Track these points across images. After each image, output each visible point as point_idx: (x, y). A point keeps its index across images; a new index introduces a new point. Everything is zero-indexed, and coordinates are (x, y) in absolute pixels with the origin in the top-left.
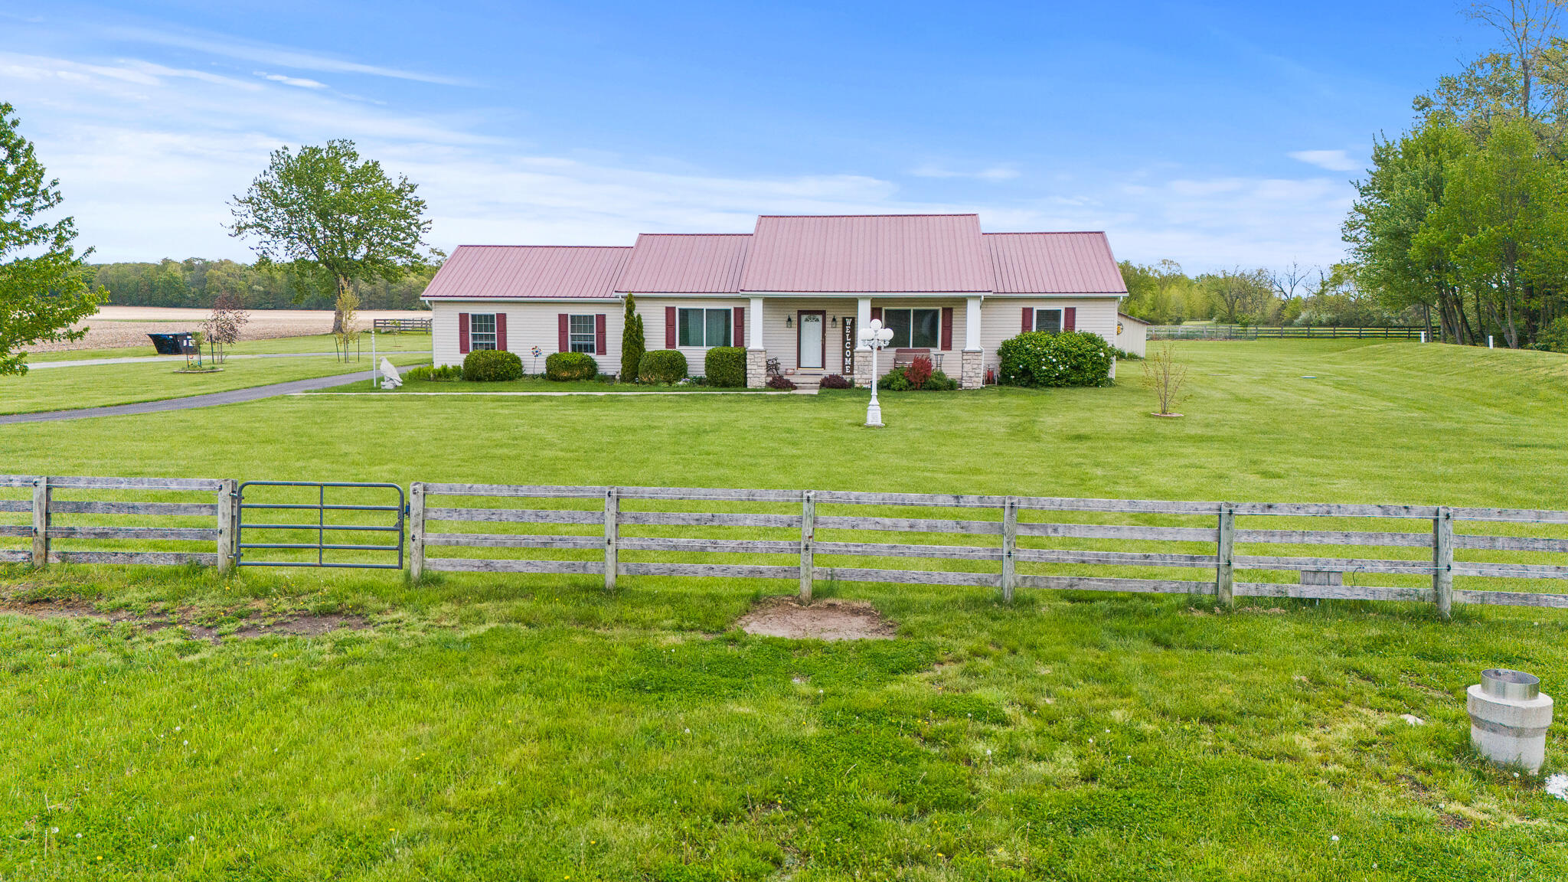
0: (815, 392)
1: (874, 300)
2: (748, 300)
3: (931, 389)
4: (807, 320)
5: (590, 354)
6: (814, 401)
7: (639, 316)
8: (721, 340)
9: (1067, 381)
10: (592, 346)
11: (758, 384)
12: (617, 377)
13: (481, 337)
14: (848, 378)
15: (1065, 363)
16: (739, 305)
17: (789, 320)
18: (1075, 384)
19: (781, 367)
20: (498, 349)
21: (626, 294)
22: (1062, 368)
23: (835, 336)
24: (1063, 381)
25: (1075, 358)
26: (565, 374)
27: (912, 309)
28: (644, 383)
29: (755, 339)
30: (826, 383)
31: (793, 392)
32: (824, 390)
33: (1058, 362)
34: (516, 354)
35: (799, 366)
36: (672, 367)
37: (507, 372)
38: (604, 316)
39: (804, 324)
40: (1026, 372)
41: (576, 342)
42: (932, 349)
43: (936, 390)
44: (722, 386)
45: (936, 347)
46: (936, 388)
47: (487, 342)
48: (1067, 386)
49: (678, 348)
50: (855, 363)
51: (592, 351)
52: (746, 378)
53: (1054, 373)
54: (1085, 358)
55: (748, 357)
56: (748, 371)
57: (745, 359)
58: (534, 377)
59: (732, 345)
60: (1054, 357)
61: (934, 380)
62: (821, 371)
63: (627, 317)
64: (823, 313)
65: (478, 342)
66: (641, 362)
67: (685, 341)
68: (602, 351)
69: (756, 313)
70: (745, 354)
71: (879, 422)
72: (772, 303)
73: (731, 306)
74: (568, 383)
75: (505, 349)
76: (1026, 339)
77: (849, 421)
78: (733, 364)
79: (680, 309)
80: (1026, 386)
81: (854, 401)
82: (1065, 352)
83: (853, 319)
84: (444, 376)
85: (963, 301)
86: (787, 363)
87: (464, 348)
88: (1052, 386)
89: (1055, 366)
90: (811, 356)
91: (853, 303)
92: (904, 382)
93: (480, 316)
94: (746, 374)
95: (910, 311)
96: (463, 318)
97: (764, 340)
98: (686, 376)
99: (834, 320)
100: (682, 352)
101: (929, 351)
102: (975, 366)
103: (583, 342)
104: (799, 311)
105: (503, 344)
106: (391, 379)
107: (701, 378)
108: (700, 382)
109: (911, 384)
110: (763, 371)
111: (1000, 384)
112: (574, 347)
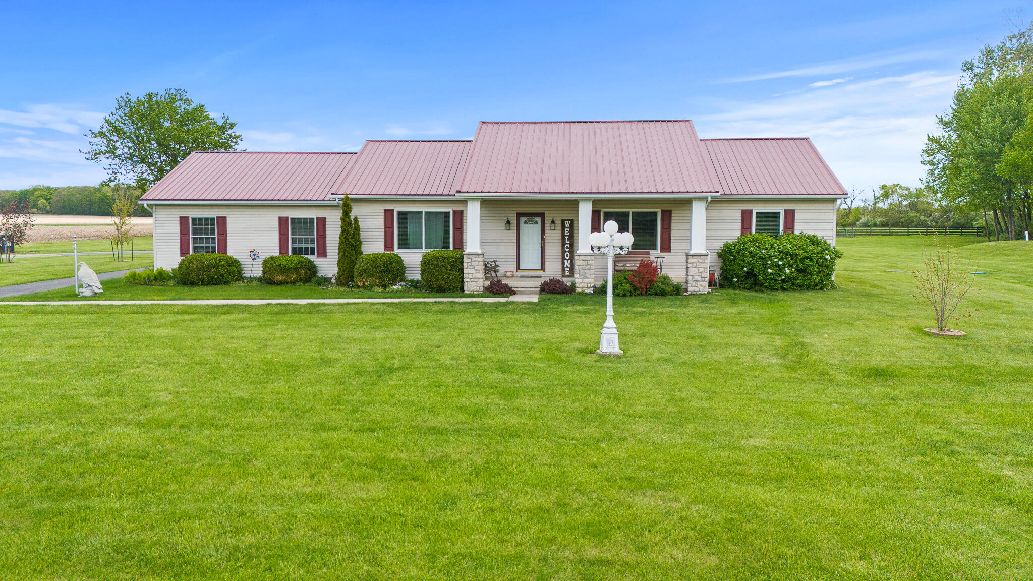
0: (535, 299)
1: (595, 202)
2: (464, 202)
3: (656, 294)
4: (525, 222)
5: (309, 257)
6: (534, 311)
7: (356, 219)
8: (440, 243)
9: (793, 284)
10: (313, 249)
11: (475, 288)
12: (333, 281)
13: (202, 240)
14: (567, 281)
15: (791, 266)
16: (458, 207)
17: (508, 222)
18: (800, 288)
19: (500, 269)
20: (219, 253)
21: (343, 197)
22: (788, 271)
23: (554, 238)
24: (789, 285)
25: (802, 260)
26: (280, 278)
27: (631, 211)
28: (358, 287)
29: (473, 243)
30: (547, 288)
31: (512, 298)
32: (545, 296)
33: (784, 265)
34: (234, 257)
35: (518, 268)
36: (387, 271)
37: (222, 276)
38: (324, 219)
39: (523, 227)
40: (750, 274)
41: (297, 245)
42: (651, 252)
43: (662, 295)
44: (437, 292)
45: (655, 248)
46: (662, 294)
47: (208, 245)
48: (793, 289)
49: (397, 250)
50: (576, 267)
51: (313, 253)
52: (463, 282)
53: (780, 276)
54: (811, 260)
55: (465, 260)
56: (465, 276)
57: (462, 263)
58: (252, 279)
59: (451, 248)
60: (780, 260)
61: (660, 285)
62: (540, 273)
63: (343, 220)
64: (542, 215)
65: (198, 245)
66: (356, 266)
67: (403, 244)
68: (323, 253)
69: (473, 214)
70: (462, 257)
71: (617, 350)
72: (490, 205)
73: (450, 209)
74: (283, 288)
75: (226, 252)
76: (750, 241)
77: (577, 345)
78: (449, 268)
79: (399, 213)
80: (749, 289)
81: (577, 311)
82: (791, 255)
83: (572, 221)
84: (159, 280)
85: (685, 203)
86: (506, 264)
87: (184, 251)
88: (777, 290)
89: (781, 269)
90: (530, 260)
91: (573, 205)
92: (628, 287)
93: (200, 219)
94: (463, 278)
95: (629, 213)
96: (184, 221)
97: (481, 242)
98: (402, 280)
99: (553, 222)
100: (400, 255)
101: (649, 253)
102: (701, 270)
103: (303, 245)
104: (517, 214)
105: (223, 248)
106: (89, 286)
107: (418, 282)
108: (415, 285)
109: (636, 289)
110: (481, 275)
111: (722, 286)
112: (295, 251)
